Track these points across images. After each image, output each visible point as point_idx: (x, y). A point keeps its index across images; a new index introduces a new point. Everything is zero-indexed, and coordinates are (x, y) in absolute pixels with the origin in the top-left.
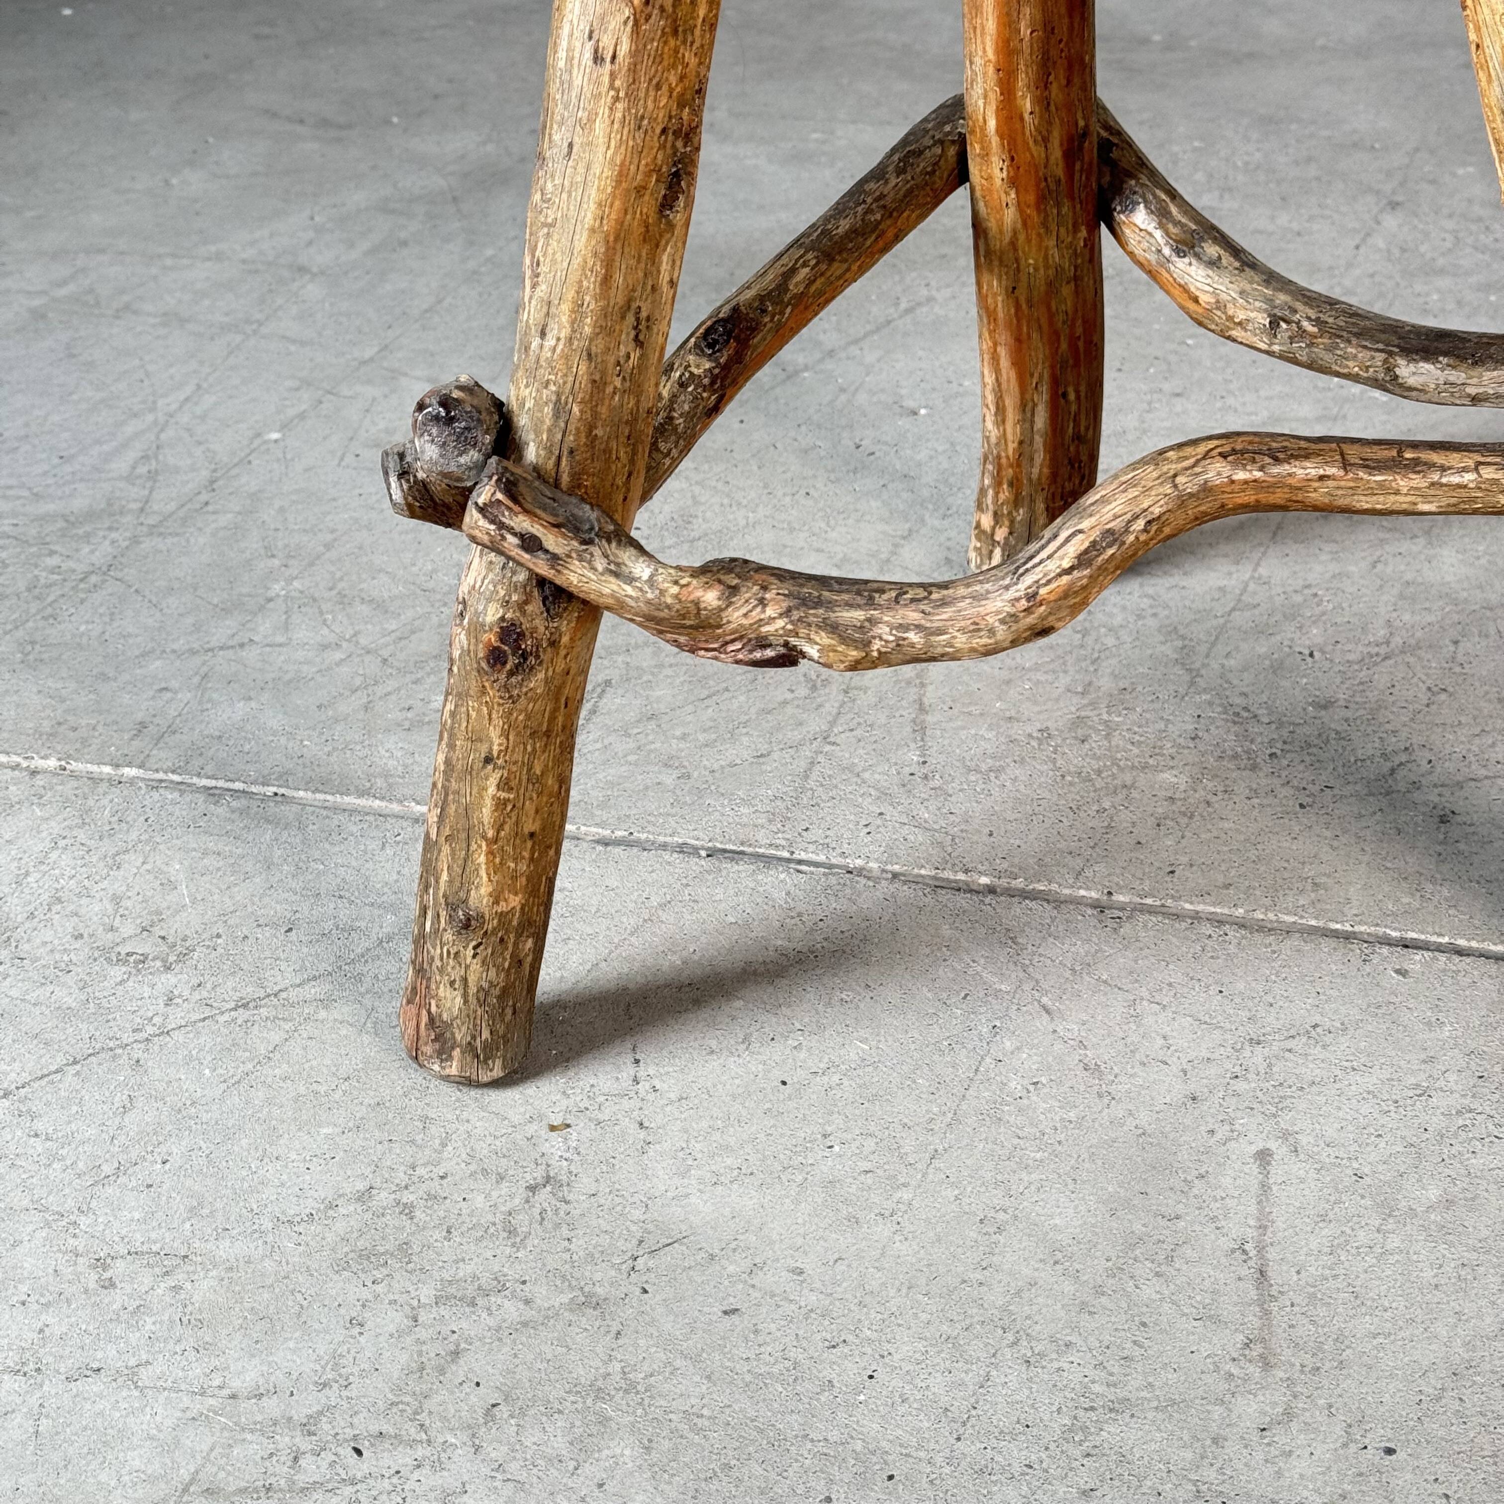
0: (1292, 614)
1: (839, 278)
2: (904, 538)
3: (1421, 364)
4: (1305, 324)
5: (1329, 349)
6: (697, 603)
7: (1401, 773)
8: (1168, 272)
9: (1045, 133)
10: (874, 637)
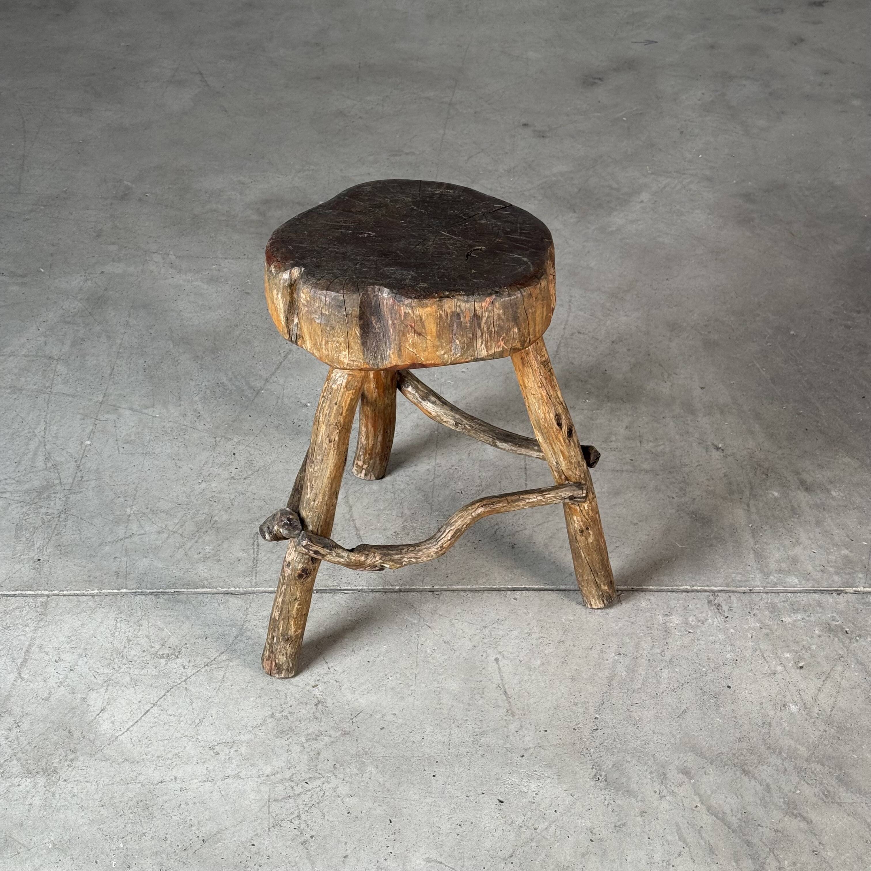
0: (451, 477)
4: (467, 426)
5: (476, 434)
6: (359, 560)
7: (498, 533)
8: (421, 405)
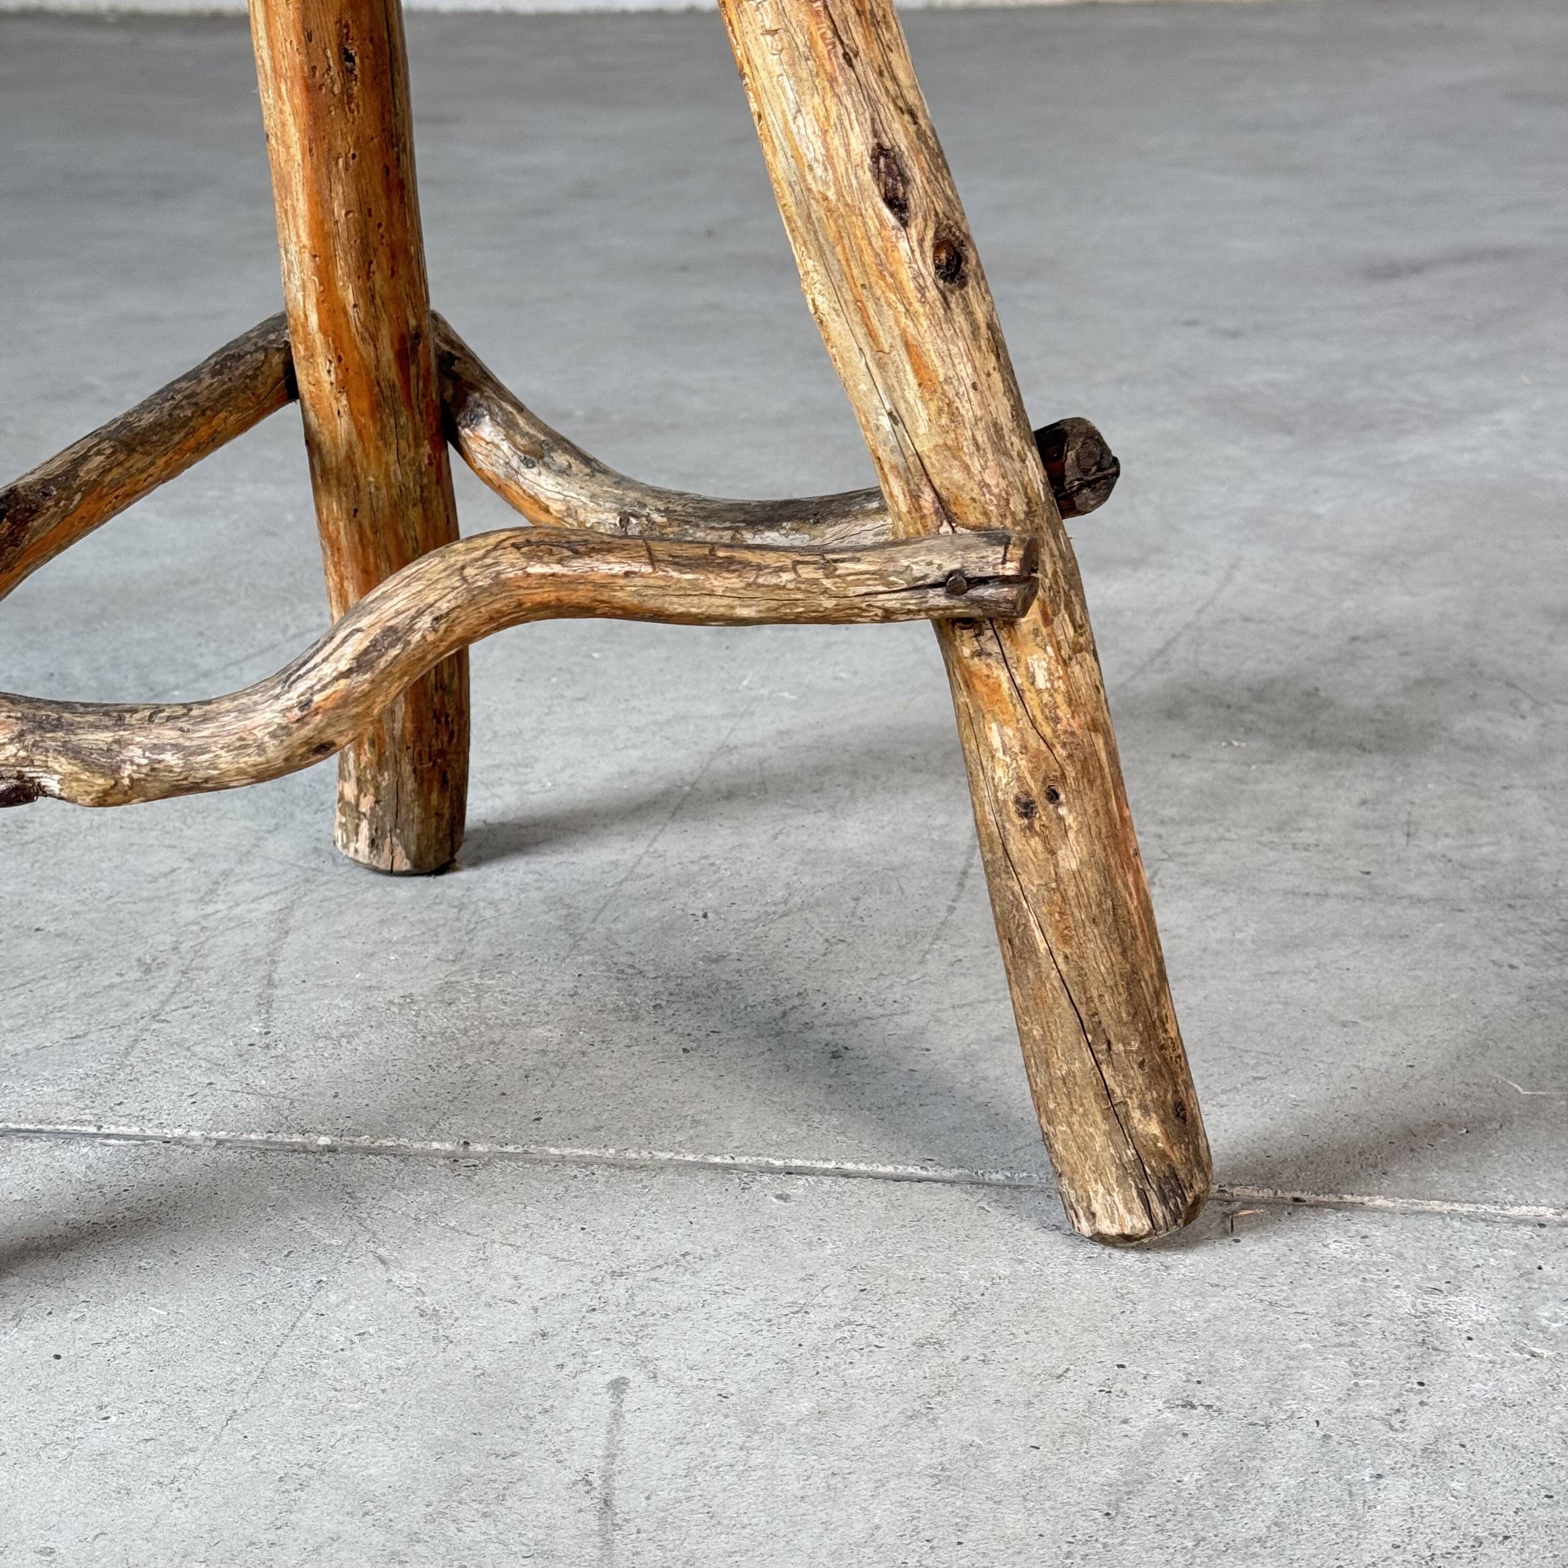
0: (687, 881)
1: (142, 471)
2: (269, 832)
3: (767, 534)
4: (656, 517)
7: (794, 1016)
8: (517, 483)
9: (372, 329)
10: (124, 762)
